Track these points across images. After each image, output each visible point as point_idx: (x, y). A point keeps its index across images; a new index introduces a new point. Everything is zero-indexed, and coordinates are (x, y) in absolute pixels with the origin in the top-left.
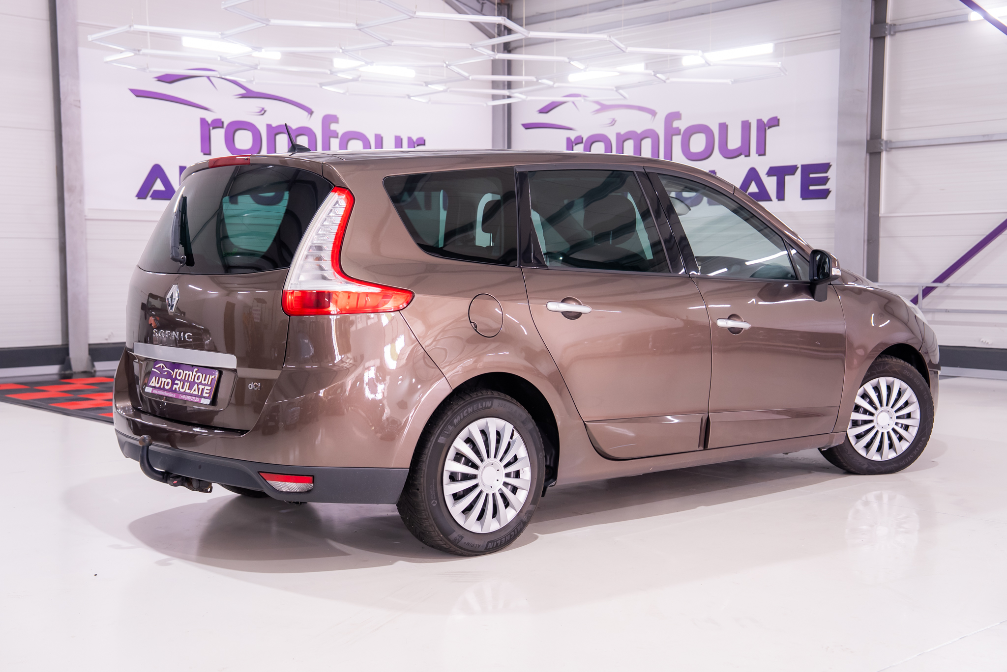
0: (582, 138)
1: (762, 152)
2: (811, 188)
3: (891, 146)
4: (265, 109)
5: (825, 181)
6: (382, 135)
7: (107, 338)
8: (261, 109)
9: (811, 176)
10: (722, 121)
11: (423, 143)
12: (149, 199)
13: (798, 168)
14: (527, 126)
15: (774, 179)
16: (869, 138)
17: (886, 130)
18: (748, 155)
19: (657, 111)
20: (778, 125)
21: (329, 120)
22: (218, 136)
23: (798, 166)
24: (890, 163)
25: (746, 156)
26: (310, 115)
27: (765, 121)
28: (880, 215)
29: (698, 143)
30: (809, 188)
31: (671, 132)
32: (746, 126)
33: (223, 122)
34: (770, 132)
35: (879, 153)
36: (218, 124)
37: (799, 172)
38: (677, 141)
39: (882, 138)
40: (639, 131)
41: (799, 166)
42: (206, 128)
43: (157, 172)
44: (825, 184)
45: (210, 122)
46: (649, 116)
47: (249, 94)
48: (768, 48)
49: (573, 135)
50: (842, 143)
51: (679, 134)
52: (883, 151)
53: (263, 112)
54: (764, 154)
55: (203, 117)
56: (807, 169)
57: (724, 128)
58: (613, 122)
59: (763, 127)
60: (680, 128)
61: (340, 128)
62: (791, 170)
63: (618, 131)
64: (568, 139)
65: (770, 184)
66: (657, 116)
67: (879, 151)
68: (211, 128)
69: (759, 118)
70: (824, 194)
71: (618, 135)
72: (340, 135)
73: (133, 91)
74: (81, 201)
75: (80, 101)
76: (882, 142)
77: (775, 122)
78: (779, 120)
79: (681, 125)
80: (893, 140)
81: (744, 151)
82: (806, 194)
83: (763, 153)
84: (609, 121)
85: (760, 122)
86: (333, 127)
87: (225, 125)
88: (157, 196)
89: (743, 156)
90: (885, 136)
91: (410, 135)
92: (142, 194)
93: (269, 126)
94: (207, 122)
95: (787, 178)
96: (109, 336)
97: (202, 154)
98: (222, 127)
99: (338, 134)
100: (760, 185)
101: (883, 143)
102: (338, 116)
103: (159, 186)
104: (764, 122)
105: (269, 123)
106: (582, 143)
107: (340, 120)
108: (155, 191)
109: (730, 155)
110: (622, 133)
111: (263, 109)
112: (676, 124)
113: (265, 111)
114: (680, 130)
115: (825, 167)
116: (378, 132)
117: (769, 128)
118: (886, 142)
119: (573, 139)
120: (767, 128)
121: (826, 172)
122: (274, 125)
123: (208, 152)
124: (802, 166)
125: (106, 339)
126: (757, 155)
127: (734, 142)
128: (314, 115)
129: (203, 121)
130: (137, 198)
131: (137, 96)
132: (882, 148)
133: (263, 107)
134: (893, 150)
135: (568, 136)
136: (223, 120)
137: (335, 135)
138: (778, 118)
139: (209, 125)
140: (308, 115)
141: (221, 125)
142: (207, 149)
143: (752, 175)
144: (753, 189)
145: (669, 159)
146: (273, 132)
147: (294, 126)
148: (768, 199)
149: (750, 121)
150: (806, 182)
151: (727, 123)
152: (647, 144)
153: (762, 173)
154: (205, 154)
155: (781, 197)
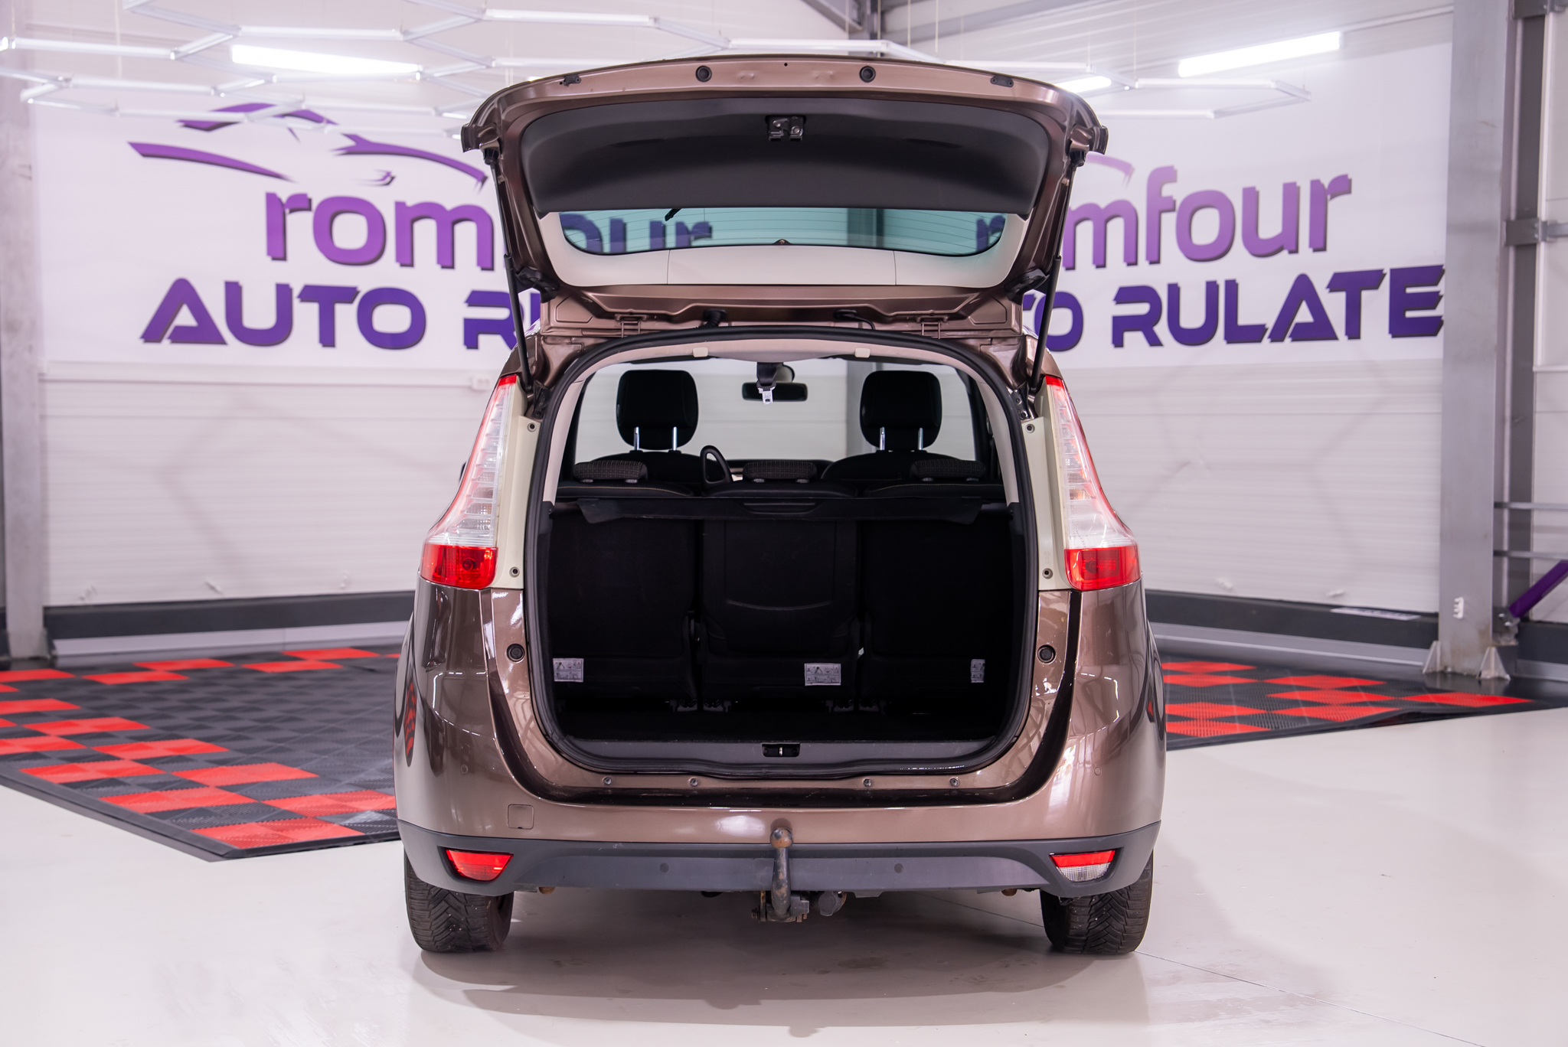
1: (1319, 245)
2: (1409, 314)
3: (1553, 232)
4: (393, 174)
5: (1433, 300)
6: (626, 221)
7: (83, 595)
8: (384, 174)
9: (1409, 290)
10: (1249, 184)
11: (707, 233)
12: (166, 342)
13: (1385, 275)
15: (1341, 296)
16: (1513, 216)
17: (1547, 200)
18: (1294, 250)
19: (1134, 164)
20: (1348, 191)
22: (300, 225)
23: (1384, 272)
24: (1552, 265)
25: (1291, 252)
26: (480, 184)
27: (1326, 183)
28: (1535, 369)
29: (1206, 227)
30: (1404, 314)
31: (1159, 206)
32: (1291, 193)
33: (310, 201)
34: (1336, 207)
35: (1533, 247)
36: (300, 203)
37: (1386, 283)
38: (1169, 221)
39: (1538, 216)
40: (1103, 204)
41: (1387, 271)
42: (277, 211)
43: (182, 293)
44: (1433, 307)
45: (284, 199)
46: (1119, 175)
47: (361, 147)
48: (1330, 41)
50: (1455, 228)
51: (1172, 209)
52: (1540, 243)
53: (388, 179)
54: (1324, 249)
55: (271, 190)
56: (1402, 277)
57: (1251, 197)
59: (1321, 195)
60: (1175, 198)
62: (1372, 279)
64: (980, 224)
65: (1335, 305)
66: (1135, 175)
67: (1532, 241)
68: (287, 211)
69: (1315, 178)
70: (1431, 327)
73: (137, 146)
74: (30, 348)
75: (30, 167)
76: (1536, 225)
77: (1342, 185)
78: (1350, 181)
79: (1178, 192)
80: (1560, 221)
81: (1287, 243)
82: (1400, 327)
83: (1321, 246)
85: (1316, 185)
87: (315, 205)
88: (183, 336)
89: (1285, 253)
90: (1544, 212)
92: (153, 334)
93: (400, 206)
94: (279, 200)
95: (1365, 295)
96: (89, 593)
97: (269, 259)
98: (309, 209)
100: (1317, 308)
101: (1539, 226)
103: (185, 318)
104: (1323, 186)
105: (400, 199)
108: (178, 329)
109: (1263, 250)
110: (1074, 206)
111: (388, 174)
112: (1168, 190)
113: (393, 178)
114: (1174, 202)
115: (1433, 274)
117: (1332, 198)
118: (1545, 223)
119: (988, 222)
120: (1329, 197)
121: (1436, 283)
122: (410, 203)
123: (281, 255)
124: (1393, 271)
125: (82, 599)
126: (1311, 250)
127: (1270, 226)
128: (489, 182)
129: (272, 199)
130: (142, 341)
131: (145, 155)
132: (1536, 236)
133: (388, 169)
134: (1560, 240)
136: (310, 196)
138: (1350, 177)
139: (283, 206)
140: (477, 184)
141: (307, 206)
142: (278, 250)
143: (1302, 290)
144: (1304, 315)
145: (1155, 260)
146: (409, 216)
147: (449, 205)
148: (1331, 335)
149: (1298, 184)
150: (1399, 303)
151: (1257, 189)
152: (1116, 230)
153: (1320, 285)
154: (274, 259)
155: (1353, 331)
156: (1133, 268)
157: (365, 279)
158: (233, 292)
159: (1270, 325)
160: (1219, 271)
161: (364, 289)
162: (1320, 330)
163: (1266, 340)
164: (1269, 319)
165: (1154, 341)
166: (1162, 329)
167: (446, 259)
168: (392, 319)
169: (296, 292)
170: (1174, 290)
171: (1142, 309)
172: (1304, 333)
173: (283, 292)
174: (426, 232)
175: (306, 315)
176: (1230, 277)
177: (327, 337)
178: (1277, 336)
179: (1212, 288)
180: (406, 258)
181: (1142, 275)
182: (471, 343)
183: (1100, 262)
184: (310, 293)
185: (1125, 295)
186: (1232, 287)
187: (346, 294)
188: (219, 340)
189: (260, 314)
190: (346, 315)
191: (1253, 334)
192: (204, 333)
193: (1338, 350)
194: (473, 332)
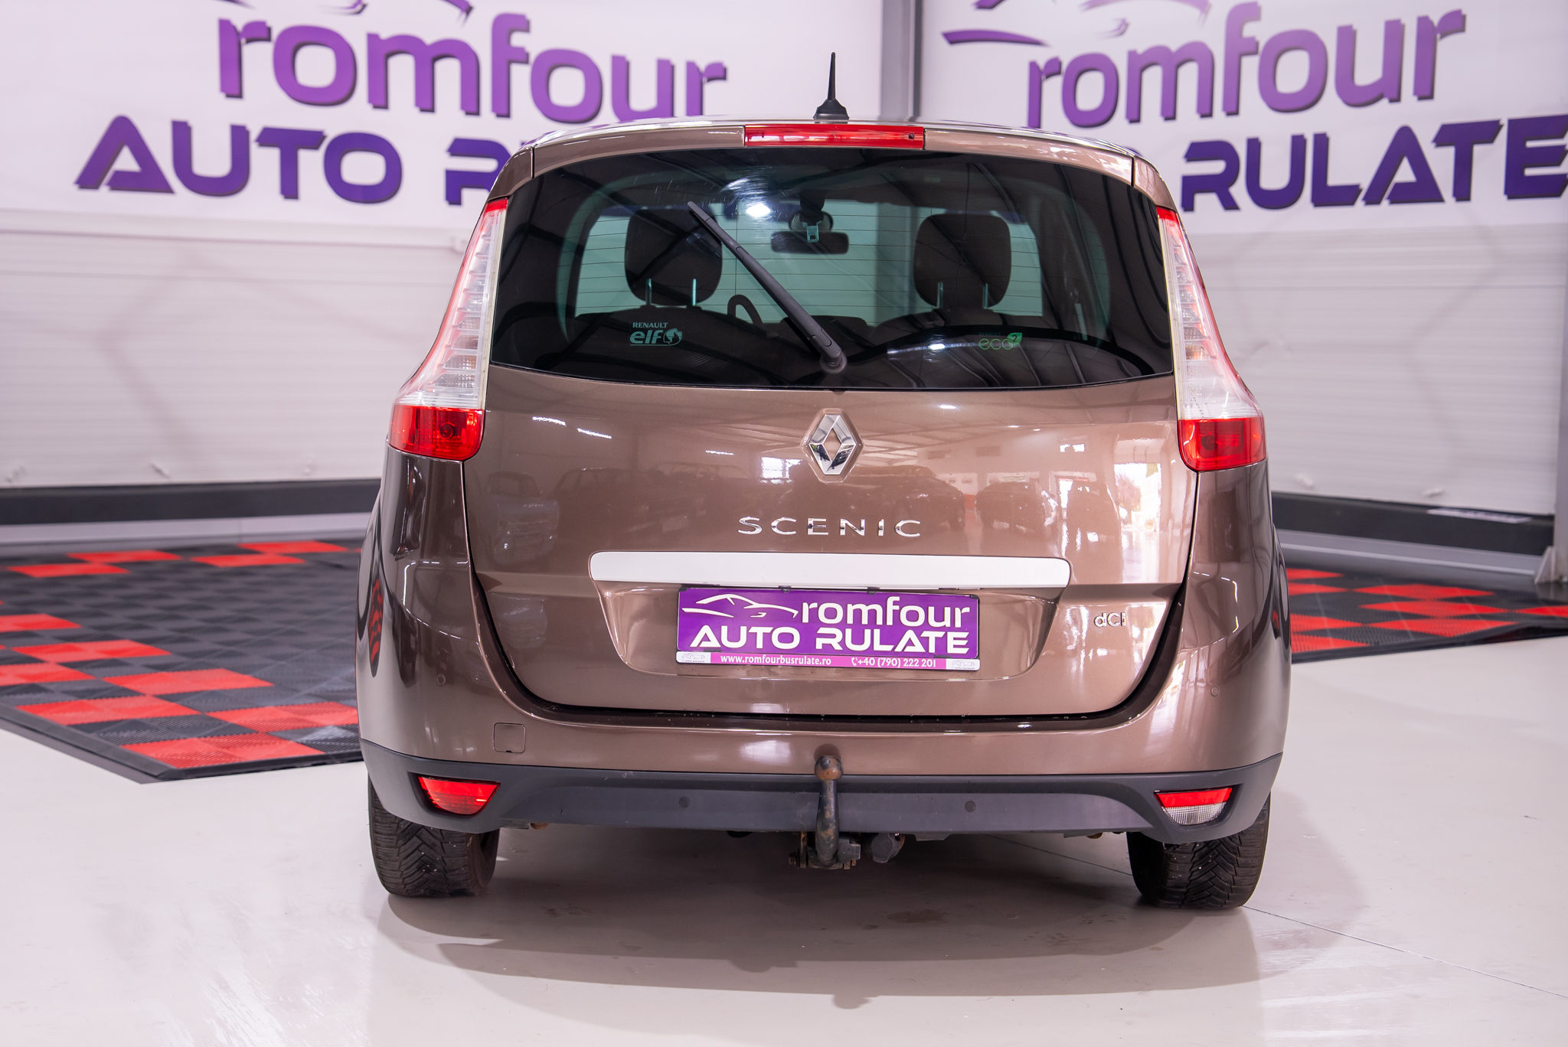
0: (1060, 64)
1: (1425, 91)
2: (1529, 172)
5: (1557, 155)
6: (629, 57)
9: (1530, 144)
10: (1344, 22)
11: (721, 74)
12: (104, 189)
13: (1501, 127)
14: (955, 38)
15: (1450, 152)
18: (1396, 99)
20: (1462, 29)
21: (507, 25)
22: (258, 58)
23: (1501, 123)
25: (1392, 101)
26: (464, 16)
27: (1436, 19)
29: (1293, 73)
30: (1523, 172)
31: (1239, 48)
32: (1394, 32)
33: (269, 30)
34: (1446, 47)
36: (258, 32)
37: (1502, 136)
38: (1250, 66)
40: (1174, 46)
41: (1504, 122)
42: (232, 40)
43: (122, 133)
44: (1558, 162)
45: (240, 27)
46: (1195, 13)
49: (1041, 57)
51: (1255, 52)
53: (359, 7)
54: (1430, 96)
55: (225, 16)
56: (1521, 129)
57: (1347, 37)
58: (1123, 28)
59: (1430, 34)
60: (1257, 39)
61: (532, 43)
62: (1486, 131)
63: (1132, 47)
64: (1033, 66)
65: (1441, 163)
66: (1213, 12)
68: (243, 41)
69: (1423, 13)
70: (1554, 187)
71: (1132, 56)
72: (532, 58)
77: (1455, 23)
78: (1464, 17)
79: (1260, 31)
81: (1388, 90)
82: (1518, 187)
83: (1427, 93)
84: (1114, 26)
85: (1423, 22)
86: (518, 40)
87: (275, 34)
88: (124, 182)
89: (1385, 102)
91: (692, 58)
92: (89, 179)
93: (373, 39)
94: (234, 28)
95: (1478, 150)
96: (17, 474)
97: (222, 96)
98: (268, 39)
99: (527, 55)
100: (1420, 165)
102: (529, 16)
103: (126, 161)
104: (1431, 23)
105: (373, 30)
106: (1058, 73)
107: (533, 26)
108: (118, 174)
109: (1358, 98)
110: (1141, 50)
112: (1250, 30)
113: (364, 6)
114: (1257, 44)
115: (1559, 125)
116: (619, 52)
117: (1443, 36)
119: (1041, 64)
120: (1438, 36)
121: (1561, 136)
122: (385, 34)
123: (236, 92)
124: (1512, 123)
125: (9, 480)
126: (1415, 98)
127: (1368, 70)
128: (473, 14)
129: (225, 27)
130: (77, 186)
135: (1032, 58)
136: (269, 23)
137: (522, 57)
138: (1464, 12)
139: (238, 35)
140: (460, 15)
141: (265, 35)
142: (232, 85)
143: (1404, 144)
144: (1405, 173)
145: (1232, 110)
146: (383, 50)
147: (429, 39)
148: (1436, 197)
149: (1403, 21)
150: (1517, 159)
151: (1355, 27)
152: (1188, 77)
153: (1425, 139)
154: (229, 96)
155: (1462, 192)
156: (1207, 121)
157: (332, 122)
158: (182, 133)
159: (1365, 185)
160: (1307, 124)
161: (331, 133)
162: (1424, 190)
163: (1360, 202)
164: (1364, 179)
165: (1229, 204)
166: (1239, 190)
167: (426, 101)
168: (364, 168)
169: (254, 133)
170: (1254, 146)
171: (1217, 167)
172: (1404, 195)
173: (239, 135)
174: (402, 70)
175: (265, 162)
176: (1320, 130)
177: (290, 188)
178: (1373, 198)
179: (1298, 142)
180: (380, 99)
181: (1218, 128)
182: (453, 197)
183: (1169, 113)
184: (269, 137)
185: (1198, 151)
186: (1322, 141)
187: (312, 139)
188: (165, 188)
189: (212, 160)
190: (311, 162)
191: (1345, 196)
192: (149, 180)
193: (1446, 213)
194: (456, 185)
